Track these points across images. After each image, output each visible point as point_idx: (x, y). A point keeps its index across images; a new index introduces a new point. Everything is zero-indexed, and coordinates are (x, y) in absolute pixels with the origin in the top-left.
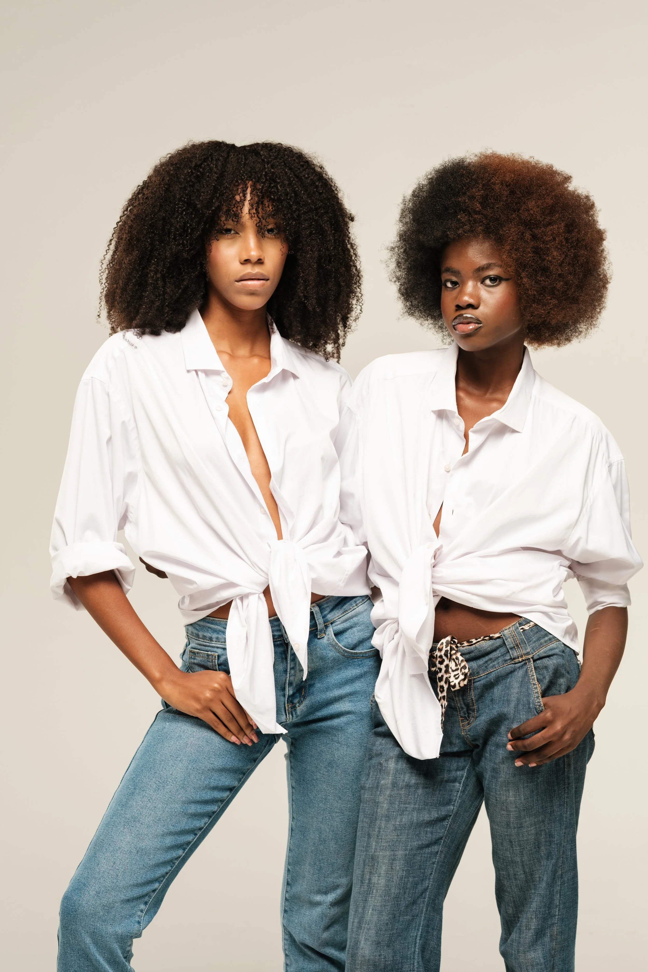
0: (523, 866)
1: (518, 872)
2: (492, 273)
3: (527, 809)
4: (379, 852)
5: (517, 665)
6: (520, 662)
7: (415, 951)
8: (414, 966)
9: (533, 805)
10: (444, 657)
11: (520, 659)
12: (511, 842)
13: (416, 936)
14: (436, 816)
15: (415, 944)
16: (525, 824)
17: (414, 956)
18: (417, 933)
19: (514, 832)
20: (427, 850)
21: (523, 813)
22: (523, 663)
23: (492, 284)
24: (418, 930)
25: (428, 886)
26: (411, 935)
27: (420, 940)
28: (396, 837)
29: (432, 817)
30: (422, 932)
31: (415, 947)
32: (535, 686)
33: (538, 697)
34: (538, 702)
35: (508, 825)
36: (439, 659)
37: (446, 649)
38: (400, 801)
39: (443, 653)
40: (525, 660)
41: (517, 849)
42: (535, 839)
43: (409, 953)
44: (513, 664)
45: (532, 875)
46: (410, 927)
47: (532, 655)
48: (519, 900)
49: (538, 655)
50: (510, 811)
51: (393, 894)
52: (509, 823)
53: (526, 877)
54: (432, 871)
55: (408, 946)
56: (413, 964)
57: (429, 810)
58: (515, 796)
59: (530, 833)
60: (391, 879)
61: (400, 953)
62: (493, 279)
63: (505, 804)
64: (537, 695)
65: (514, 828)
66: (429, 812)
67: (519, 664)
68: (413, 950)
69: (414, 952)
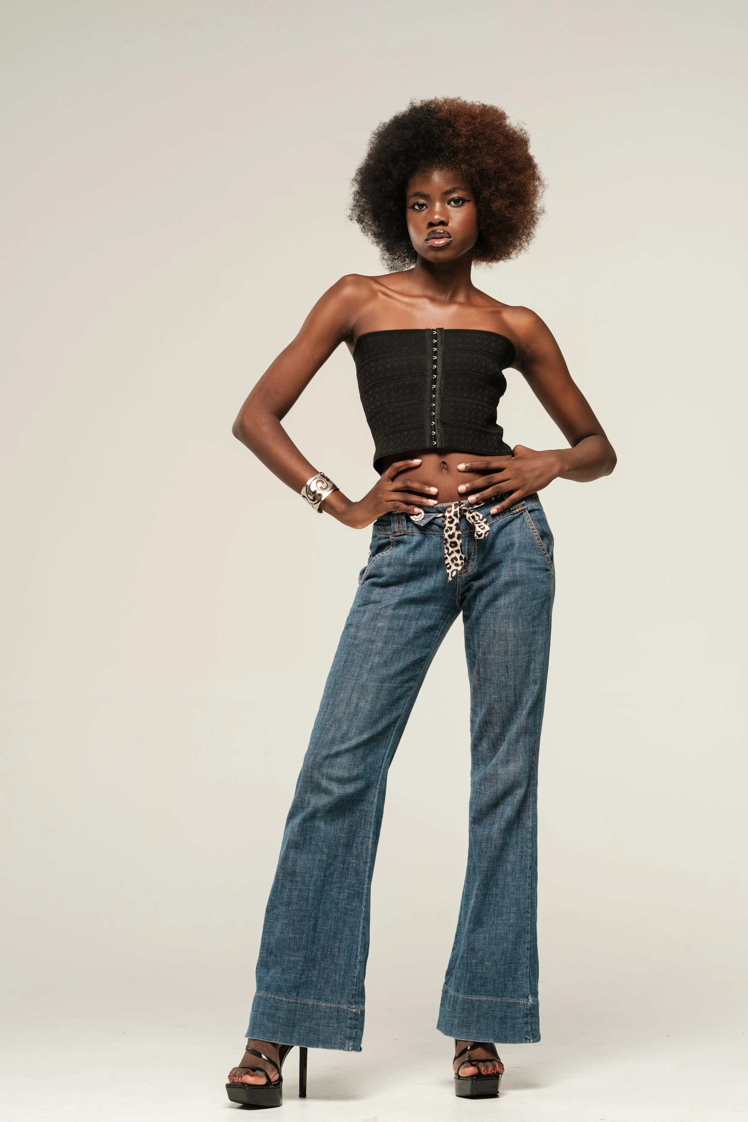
0: (515, 689)
1: (509, 694)
2: (455, 195)
3: (523, 638)
4: (370, 683)
5: (515, 515)
6: (517, 513)
7: (382, 765)
8: (378, 778)
9: (529, 636)
10: (454, 517)
11: (518, 510)
12: (507, 667)
13: (385, 754)
14: (419, 656)
15: (383, 760)
16: (521, 652)
17: (380, 770)
18: (386, 751)
19: (511, 659)
20: (406, 685)
21: (521, 642)
22: (520, 513)
23: (455, 205)
24: (387, 748)
25: (401, 714)
26: (381, 751)
27: (388, 757)
28: (385, 671)
29: (415, 658)
30: (389, 751)
31: (382, 762)
32: (534, 531)
33: (539, 539)
34: (540, 543)
35: (506, 652)
36: (448, 520)
37: (455, 510)
38: (393, 642)
39: (452, 514)
40: (521, 511)
41: (511, 673)
42: (526, 666)
43: (377, 766)
44: (511, 514)
45: (520, 697)
46: (381, 745)
47: (527, 506)
48: (507, 720)
49: (531, 507)
50: (508, 641)
51: (374, 718)
52: (506, 651)
53: (516, 699)
54: (406, 702)
55: (377, 760)
56: (378, 776)
57: (414, 651)
58: (514, 627)
59: (524, 660)
60: (375, 706)
61: (370, 765)
62: (456, 201)
63: (504, 635)
64: (537, 537)
65: (512, 655)
66: (414, 653)
67: (517, 515)
68: (380, 764)
69: (381, 767)
